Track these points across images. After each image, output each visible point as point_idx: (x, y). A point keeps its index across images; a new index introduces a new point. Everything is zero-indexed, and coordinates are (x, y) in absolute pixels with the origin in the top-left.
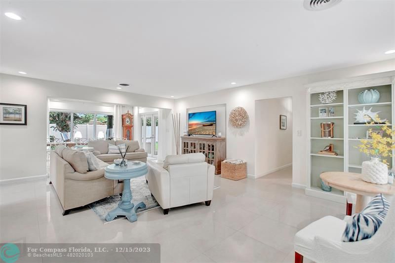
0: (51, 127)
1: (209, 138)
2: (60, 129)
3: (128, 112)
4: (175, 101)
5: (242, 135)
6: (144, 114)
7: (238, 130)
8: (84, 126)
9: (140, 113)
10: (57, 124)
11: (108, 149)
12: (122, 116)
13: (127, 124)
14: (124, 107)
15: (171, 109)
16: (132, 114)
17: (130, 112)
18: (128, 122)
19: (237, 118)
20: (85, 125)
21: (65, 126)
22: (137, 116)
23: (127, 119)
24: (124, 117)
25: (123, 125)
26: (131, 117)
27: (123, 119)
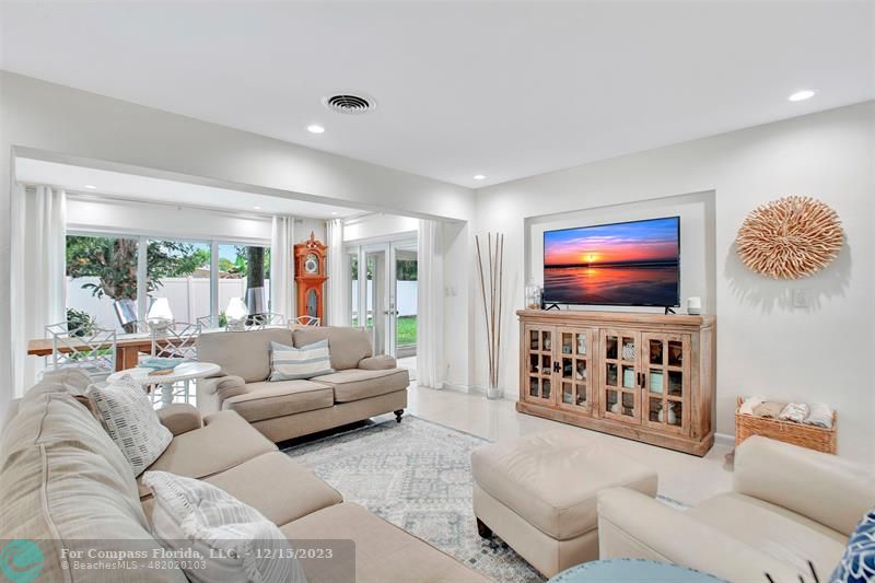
0: (85, 286)
1: (656, 319)
2: (113, 290)
3: (312, 236)
4: (477, 196)
5: (803, 305)
6: (361, 244)
7: (786, 288)
8: (180, 281)
9: (346, 239)
10: (103, 277)
11: (271, 364)
12: (296, 247)
13: (311, 272)
14: (301, 221)
15: (465, 222)
16: (323, 244)
17: (319, 238)
18: (311, 266)
19: (785, 240)
20: (184, 279)
21: (127, 281)
22: (339, 250)
23: (311, 260)
24: (301, 251)
25: (296, 275)
26: (319, 251)
27: (296, 259)
